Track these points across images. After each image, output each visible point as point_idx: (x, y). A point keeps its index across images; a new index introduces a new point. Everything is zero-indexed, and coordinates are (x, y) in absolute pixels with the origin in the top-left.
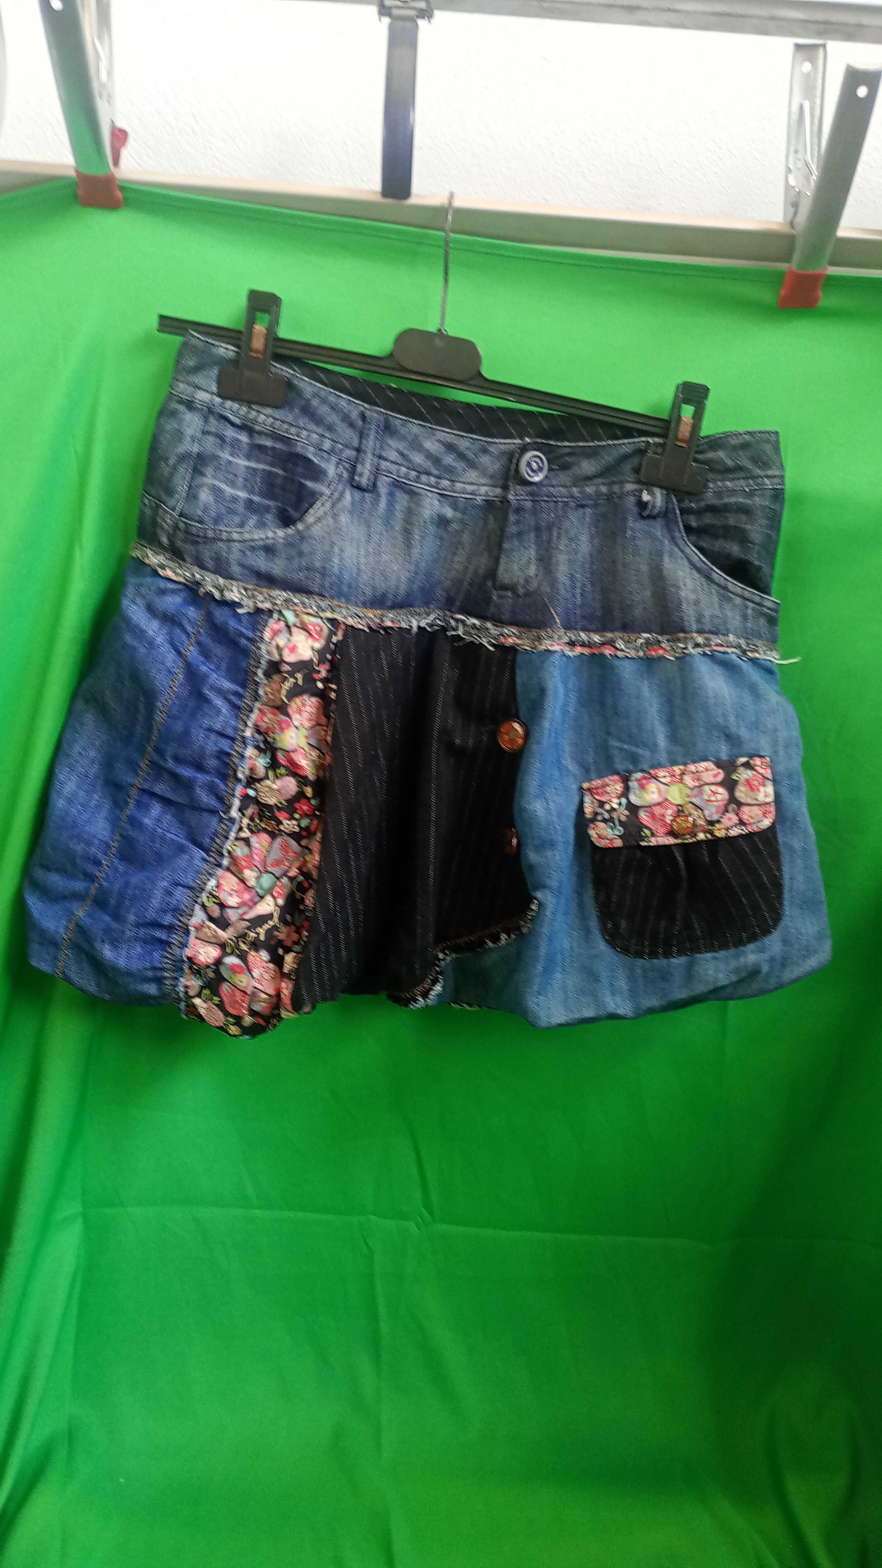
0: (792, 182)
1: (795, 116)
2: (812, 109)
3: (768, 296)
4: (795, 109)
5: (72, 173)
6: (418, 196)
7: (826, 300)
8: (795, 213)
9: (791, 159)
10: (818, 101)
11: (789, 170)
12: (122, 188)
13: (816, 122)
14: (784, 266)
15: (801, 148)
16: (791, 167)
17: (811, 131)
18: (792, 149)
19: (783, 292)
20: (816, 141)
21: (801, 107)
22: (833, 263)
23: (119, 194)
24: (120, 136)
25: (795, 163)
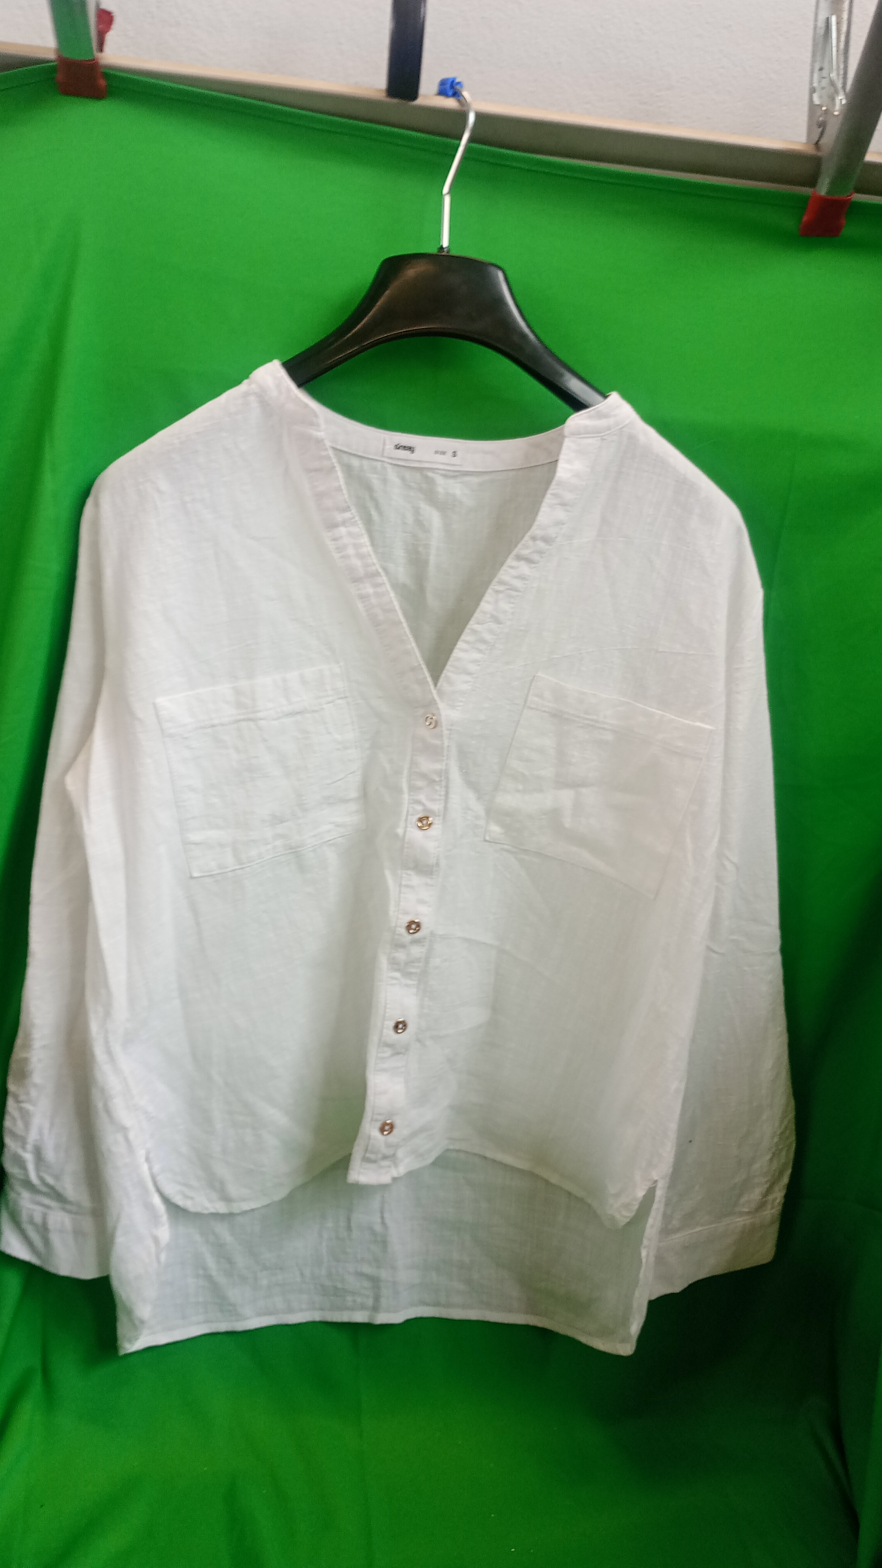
0: (817, 101)
1: (821, 32)
2: (838, 23)
3: (790, 223)
4: (821, 24)
5: (52, 56)
6: (426, 96)
7: (850, 229)
8: (822, 134)
9: (816, 76)
10: (845, 16)
11: (813, 90)
12: (106, 76)
13: (843, 38)
14: (807, 191)
15: (826, 66)
16: (815, 85)
17: (838, 46)
18: (817, 67)
19: (805, 218)
20: (842, 59)
21: (828, 22)
22: (858, 190)
23: (102, 82)
24: (106, 19)
25: (820, 82)
